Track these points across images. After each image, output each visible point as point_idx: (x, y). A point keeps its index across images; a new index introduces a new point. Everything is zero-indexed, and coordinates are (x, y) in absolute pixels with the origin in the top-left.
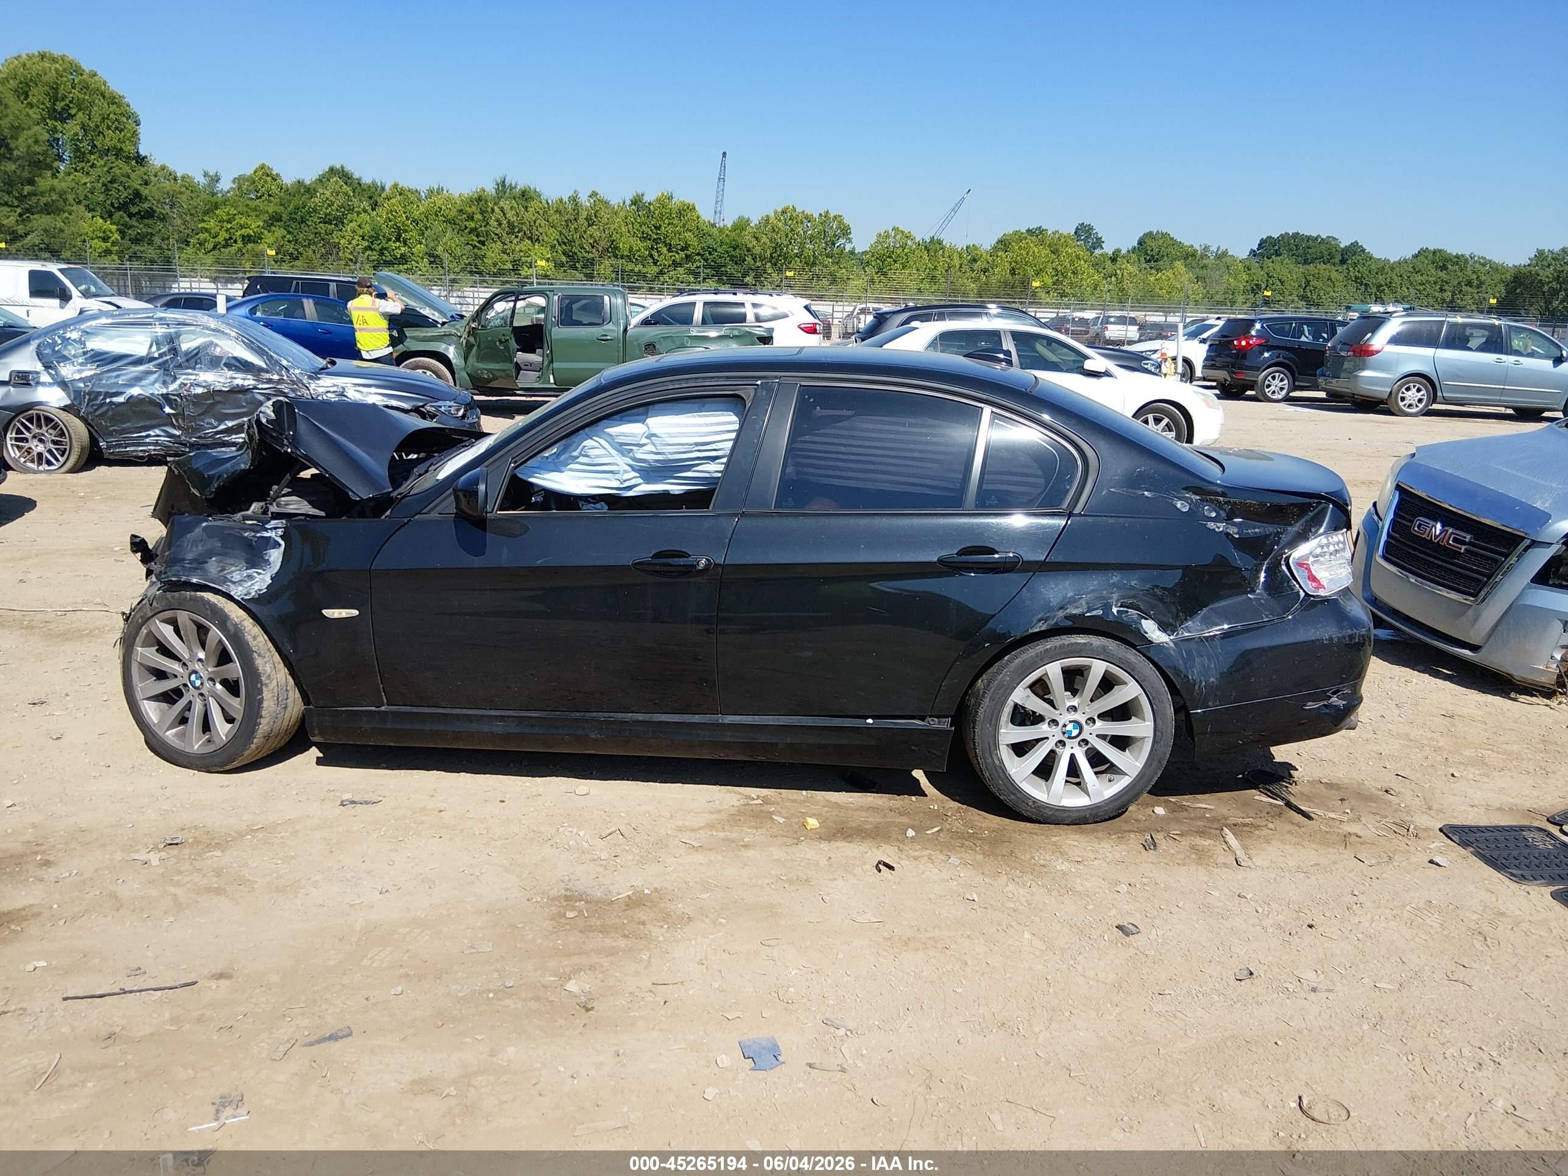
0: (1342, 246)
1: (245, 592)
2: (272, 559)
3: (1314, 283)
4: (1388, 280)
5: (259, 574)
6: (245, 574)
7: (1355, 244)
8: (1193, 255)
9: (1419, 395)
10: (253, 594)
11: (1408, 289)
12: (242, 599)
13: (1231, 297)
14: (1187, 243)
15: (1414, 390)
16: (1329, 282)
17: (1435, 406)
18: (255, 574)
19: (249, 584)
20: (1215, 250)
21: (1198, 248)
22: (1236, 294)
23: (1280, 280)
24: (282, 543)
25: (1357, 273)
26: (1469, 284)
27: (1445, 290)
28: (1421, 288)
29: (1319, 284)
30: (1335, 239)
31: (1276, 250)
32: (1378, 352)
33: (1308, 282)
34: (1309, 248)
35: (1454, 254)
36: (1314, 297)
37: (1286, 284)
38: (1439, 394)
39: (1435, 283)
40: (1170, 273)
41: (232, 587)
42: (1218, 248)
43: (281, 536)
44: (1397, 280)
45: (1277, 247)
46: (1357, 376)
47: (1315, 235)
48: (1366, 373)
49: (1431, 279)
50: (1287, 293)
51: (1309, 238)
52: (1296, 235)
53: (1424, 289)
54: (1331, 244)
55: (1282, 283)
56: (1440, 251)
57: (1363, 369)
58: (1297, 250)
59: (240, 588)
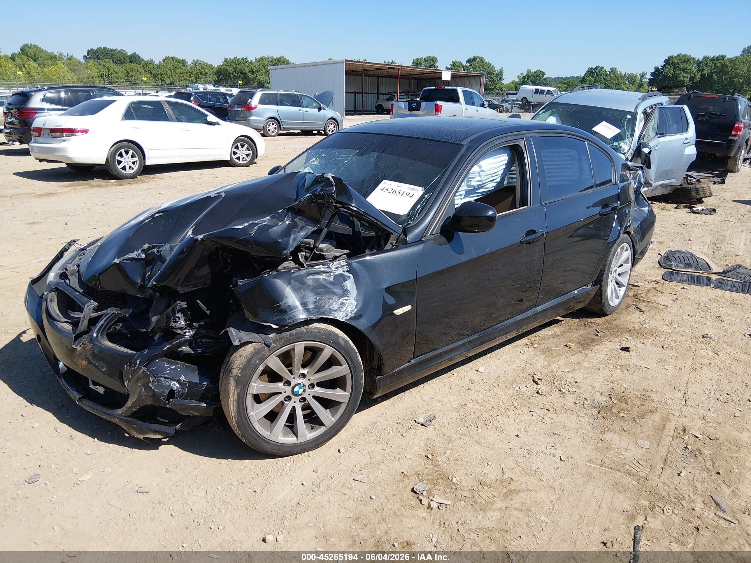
0: (129, 54)
1: (344, 314)
2: (348, 288)
3: (131, 73)
4: (165, 72)
5: (347, 300)
6: (339, 303)
7: (134, 54)
8: (55, 57)
9: (274, 126)
10: (350, 314)
11: (175, 76)
12: (346, 320)
13: (92, 80)
14: (49, 51)
15: (271, 125)
16: (138, 73)
17: (281, 132)
18: (345, 301)
19: (345, 308)
20: (66, 55)
21: (56, 54)
22: (94, 79)
23: (115, 72)
24: (351, 275)
25: (148, 68)
26: (201, 73)
27: (192, 77)
28: (181, 75)
29: (134, 74)
30: (124, 51)
31: (97, 56)
32: (255, 108)
33: (128, 73)
34: (113, 55)
35: (181, 59)
36: (133, 80)
37: (118, 74)
38: (282, 126)
39: (187, 73)
40: (56, 67)
41: (336, 314)
42: (68, 54)
43: (348, 271)
44: (169, 72)
45: (97, 54)
46: (249, 120)
47: (115, 49)
48: (252, 118)
49: (185, 71)
50: (120, 78)
51: (112, 50)
52: (105, 48)
53: (183, 76)
54: (123, 53)
55: (116, 73)
56: (175, 58)
57: (251, 116)
58: (107, 56)
59: (341, 313)
